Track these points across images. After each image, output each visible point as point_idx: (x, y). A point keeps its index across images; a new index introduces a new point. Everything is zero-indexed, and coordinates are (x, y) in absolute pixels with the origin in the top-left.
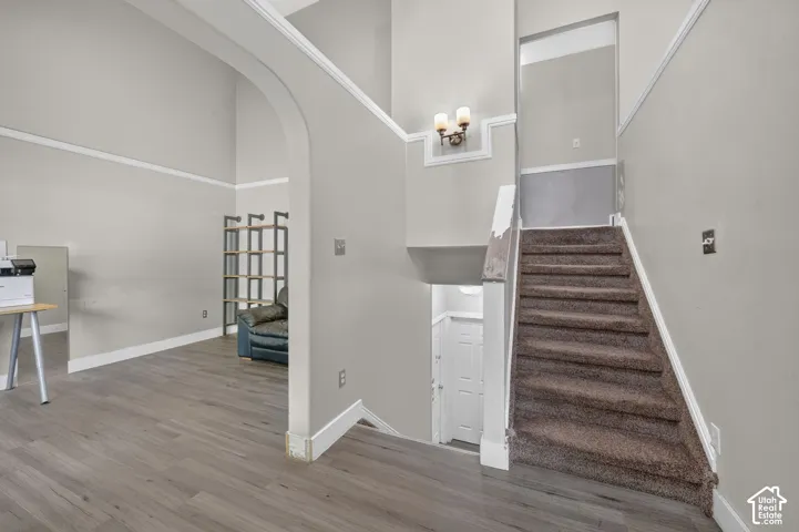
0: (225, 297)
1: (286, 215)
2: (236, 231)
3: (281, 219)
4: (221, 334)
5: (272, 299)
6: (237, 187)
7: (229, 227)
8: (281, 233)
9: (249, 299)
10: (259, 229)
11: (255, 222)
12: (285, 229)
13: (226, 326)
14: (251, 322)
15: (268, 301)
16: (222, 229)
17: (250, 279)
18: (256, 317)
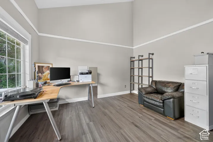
0: (131, 82)
1: (153, 54)
2: (133, 61)
3: (151, 55)
4: (130, 93)
5: (148, 84)
6: (134, 48)
7: (132, 60)
8: (151, 60)
9: (139, 83)
10: (142, 60)
11: (141, 58)
12: (152, 59)
13: (131, 90)
14: (144, 93)
15: (146, 85)
16: (130, 61)
17: (139, 77)
18: (145, 91)
